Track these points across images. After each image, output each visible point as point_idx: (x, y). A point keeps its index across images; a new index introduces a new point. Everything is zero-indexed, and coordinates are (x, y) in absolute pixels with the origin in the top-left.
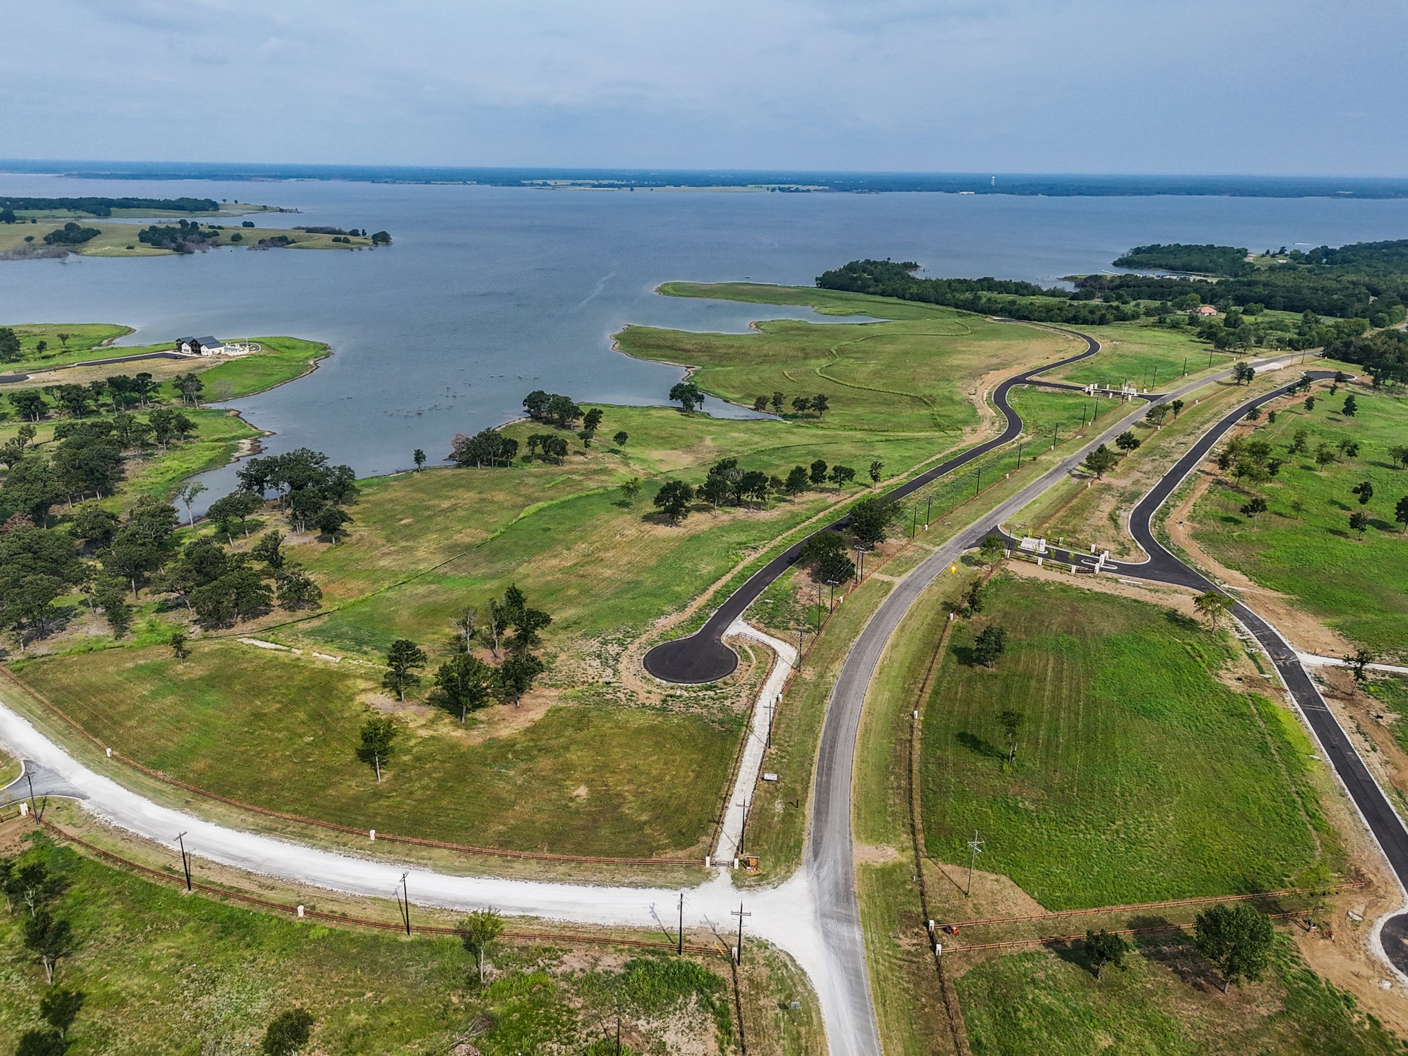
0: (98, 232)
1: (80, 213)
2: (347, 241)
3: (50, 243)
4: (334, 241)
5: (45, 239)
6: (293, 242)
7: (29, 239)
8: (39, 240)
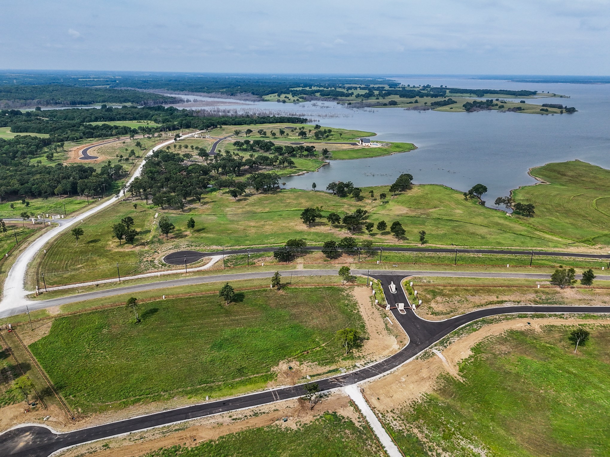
0: (456, 102)
1: (472, 95)
2: (547, 110)
3: (432, 105)
4: (540, 110)
5: (432, 103)
6: (524, 110)
7: (426, 103)
8: (429, 104)
